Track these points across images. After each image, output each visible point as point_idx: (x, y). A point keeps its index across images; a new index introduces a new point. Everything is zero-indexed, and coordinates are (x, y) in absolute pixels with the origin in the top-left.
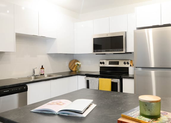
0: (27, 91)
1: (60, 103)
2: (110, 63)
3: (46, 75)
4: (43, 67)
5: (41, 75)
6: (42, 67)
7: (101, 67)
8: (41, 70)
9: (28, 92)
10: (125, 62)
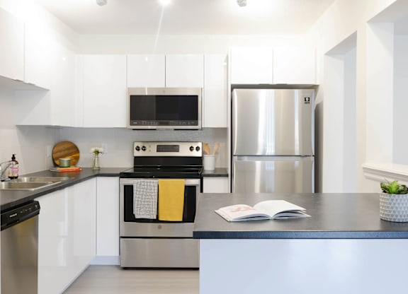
2: (159, 149)
4: (16, 160)
6: (13, 158)
7: (136, 158)
10: (192, 147)
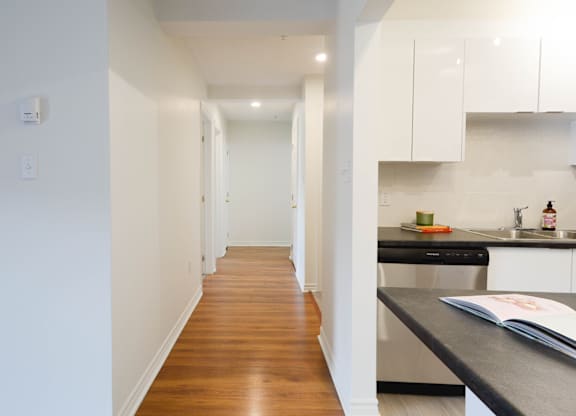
0: (487, 264)
1: (529, 305)
3: (562, 233)
5: (545, 229)
8: (545, 217)
9: (489, 267)
